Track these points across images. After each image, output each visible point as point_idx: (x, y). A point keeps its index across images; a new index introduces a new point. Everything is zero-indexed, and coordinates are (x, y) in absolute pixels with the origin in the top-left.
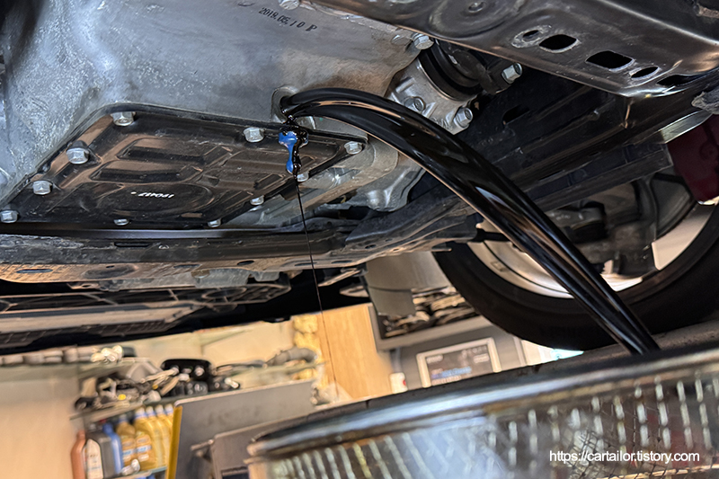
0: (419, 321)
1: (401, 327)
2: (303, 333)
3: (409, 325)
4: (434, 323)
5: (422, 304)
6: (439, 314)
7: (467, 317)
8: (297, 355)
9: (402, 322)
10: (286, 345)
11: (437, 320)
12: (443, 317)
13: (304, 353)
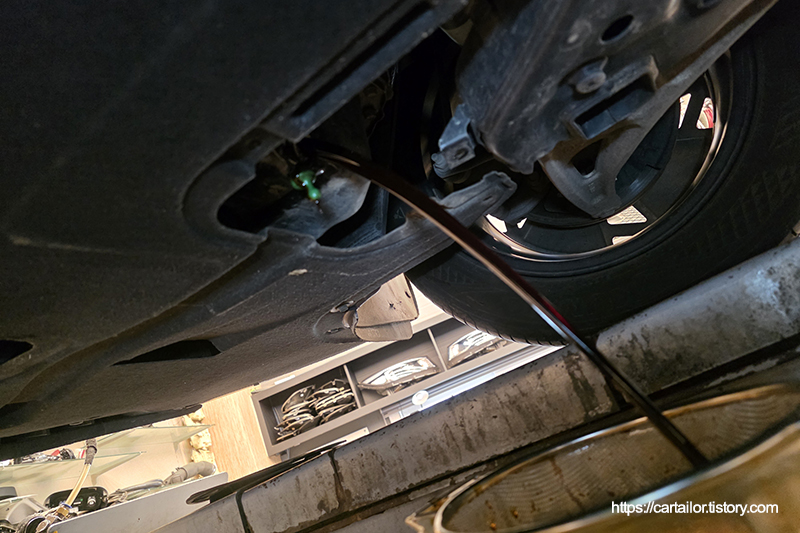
0: (304, 422)
1: (290, 429)
2: (197, 450)
3: (297, 426)
4: (319, 422)
5: (306, 406)
6: (321, 413)
7: (345, 412)
8: (195, 471)
9: (290, 425)
10: (183, 462)
11: (321, 418)
12: (325, 415)
13: (202, 468)
